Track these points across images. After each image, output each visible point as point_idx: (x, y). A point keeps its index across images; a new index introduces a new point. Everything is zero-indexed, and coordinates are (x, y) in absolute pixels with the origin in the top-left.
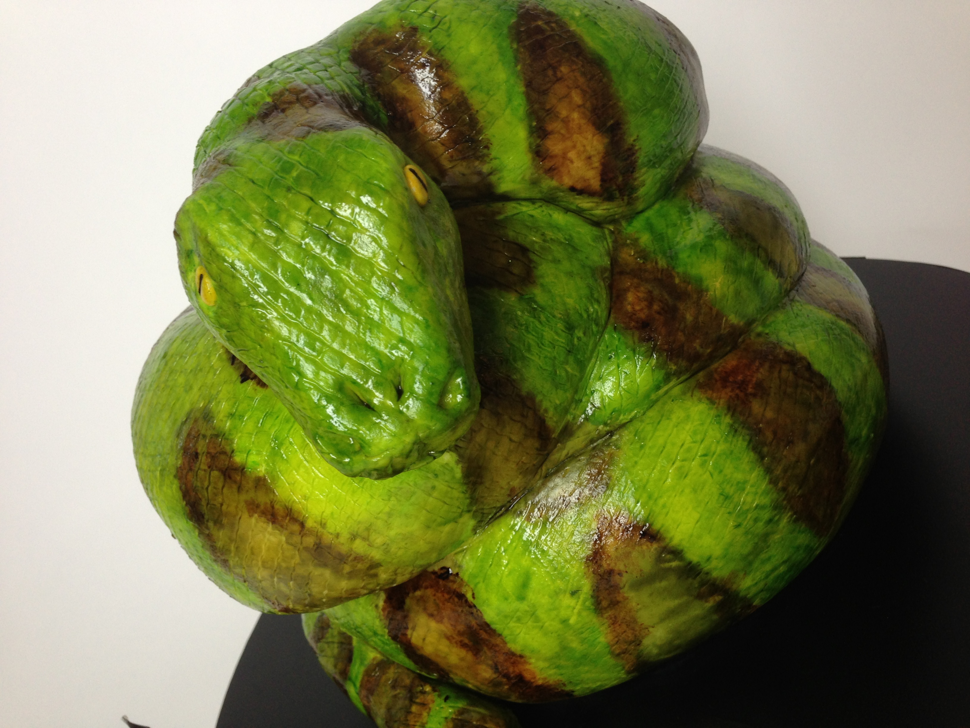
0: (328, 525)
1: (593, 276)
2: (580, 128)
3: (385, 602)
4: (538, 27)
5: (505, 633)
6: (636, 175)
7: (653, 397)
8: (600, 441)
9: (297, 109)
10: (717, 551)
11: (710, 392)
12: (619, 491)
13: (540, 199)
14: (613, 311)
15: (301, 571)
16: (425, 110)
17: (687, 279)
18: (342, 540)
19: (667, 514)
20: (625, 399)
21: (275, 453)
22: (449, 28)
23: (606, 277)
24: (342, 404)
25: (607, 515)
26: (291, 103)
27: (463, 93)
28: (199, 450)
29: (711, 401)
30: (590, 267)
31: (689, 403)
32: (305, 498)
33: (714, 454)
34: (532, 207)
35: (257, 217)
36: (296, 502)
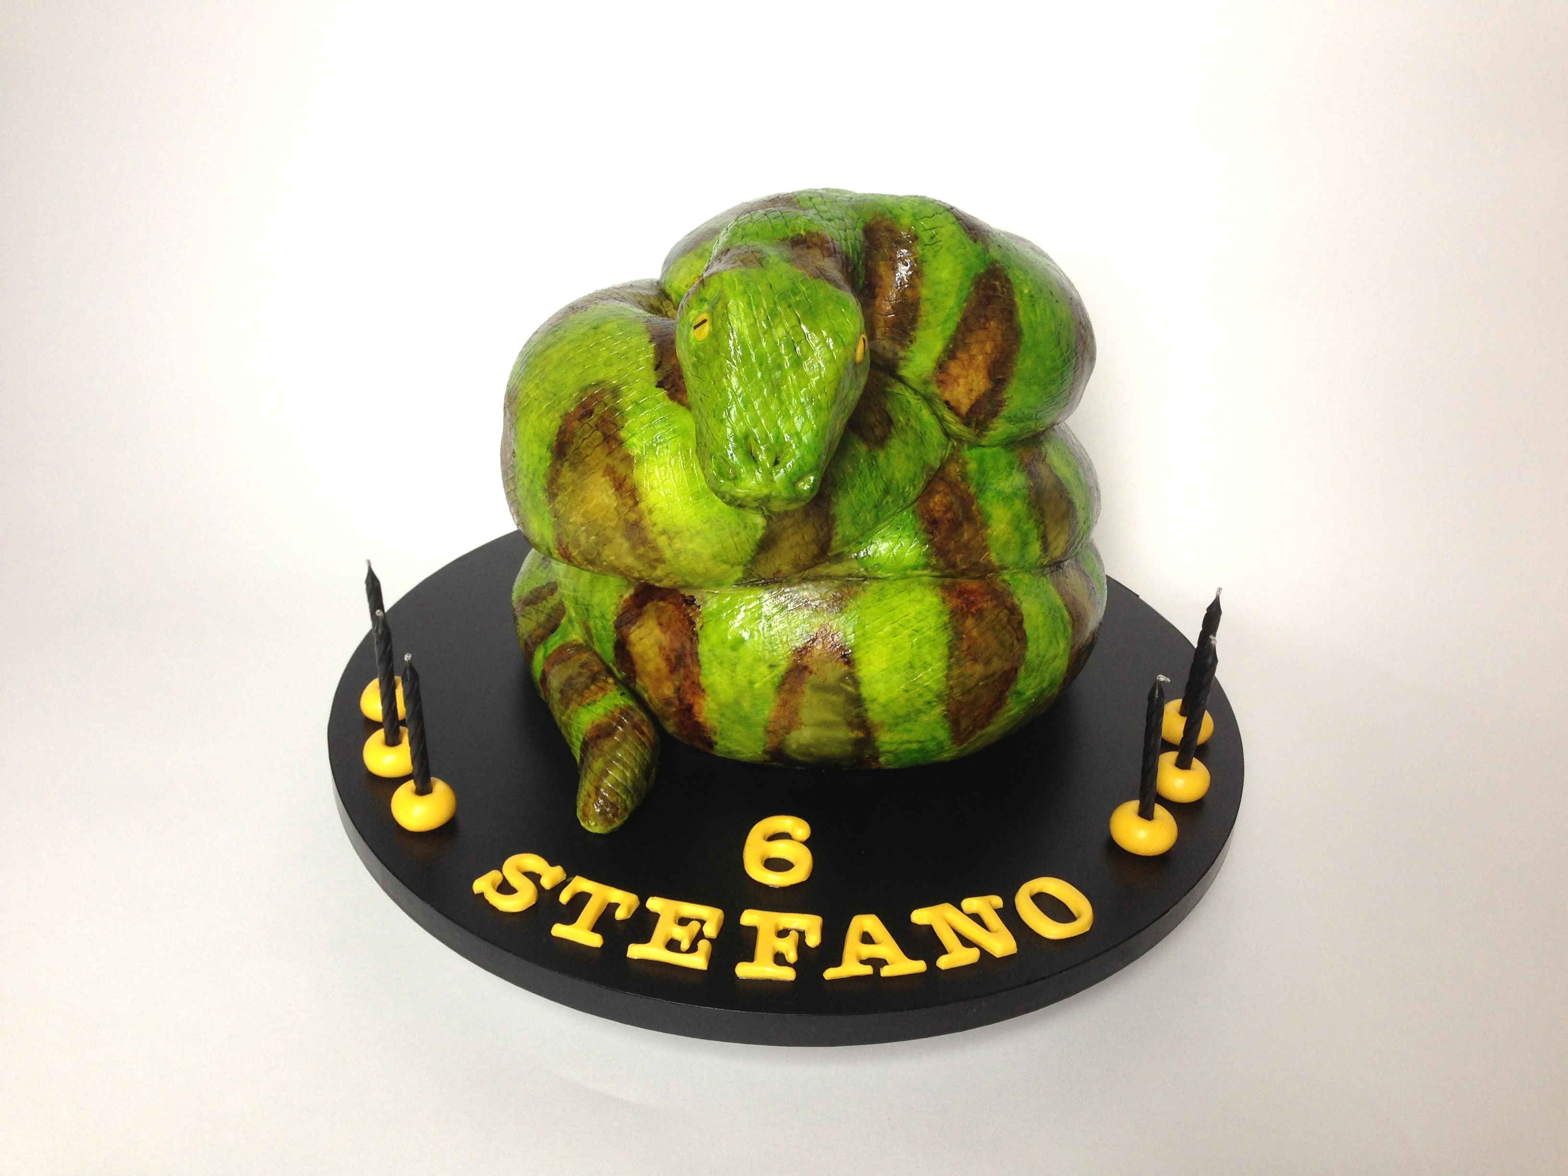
0: (654, 514)
1: (923, 467)
2: (978, 367)
3: (631, 596)
4: (995, 285)
5: (705, 666)
6: (994, 420)
7: (909, 572)
8: (854, 579)
9: (817, 252)
10: (882, 699)
11: (946, 594)
12: (846, 618)
13: (922, 395)
14: (920, 499)
15: (609, 533)
16: (889, 293)
17: (981, 511)
18: (655, 529)
19: (867, 652)
20: (890, 561)
21: (651, 448)
22: (938, 251)
23: (930, 475)
24: (742, 447)
25: (828, 628)
26: (815, 245)
27: (920, 298)
28: (595, 411)
29: (944, 601)
30: (924, 461)
31: (928, 592)
32: (652, 488)
33: (922, 634)
34: (913, 396)
35: (762, 311)
36: (644, 486)
